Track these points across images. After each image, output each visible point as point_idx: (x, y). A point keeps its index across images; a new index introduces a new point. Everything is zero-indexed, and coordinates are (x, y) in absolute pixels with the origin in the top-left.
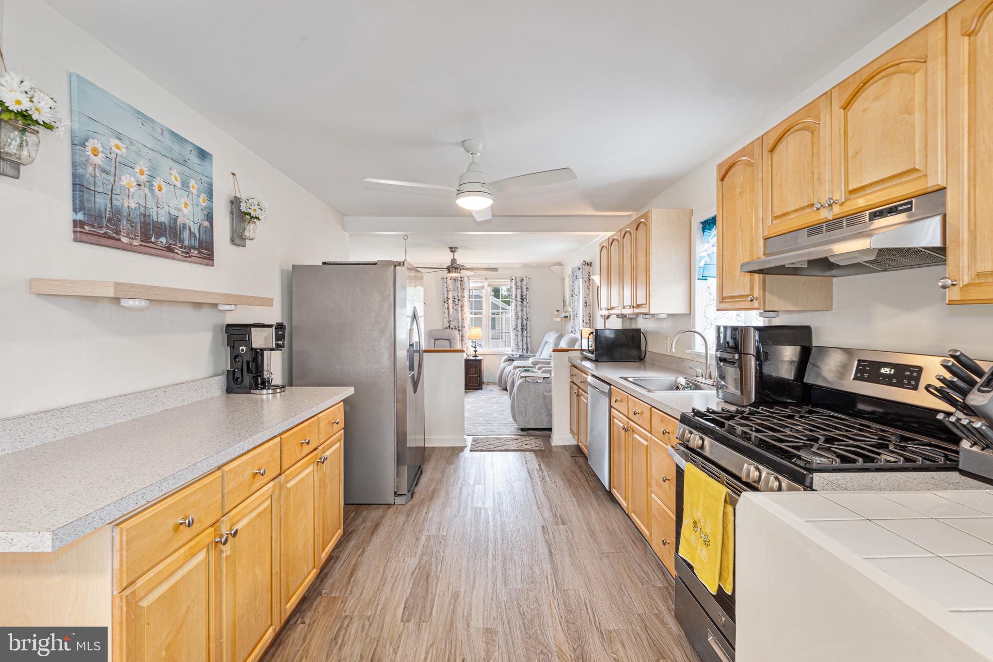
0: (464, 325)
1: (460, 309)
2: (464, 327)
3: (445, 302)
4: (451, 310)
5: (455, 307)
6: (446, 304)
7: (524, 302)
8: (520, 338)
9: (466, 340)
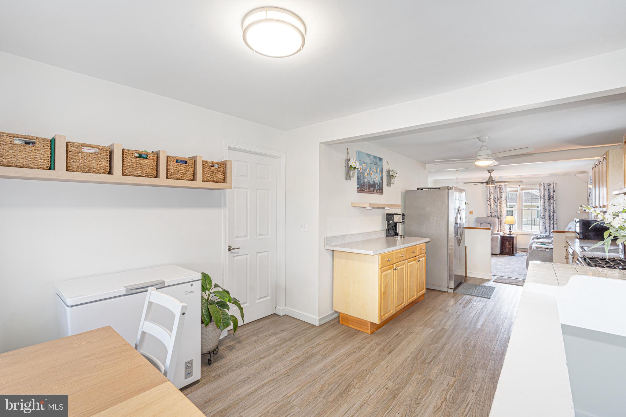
0: (502, 215)
1: (499, 205)
2: (502, 216)
3: (488, 201)
4: (492, 205)
5: (496, 204)
6: (489, 203)
7: (551, 200)
8: (547, 224)
9: (503, 224)
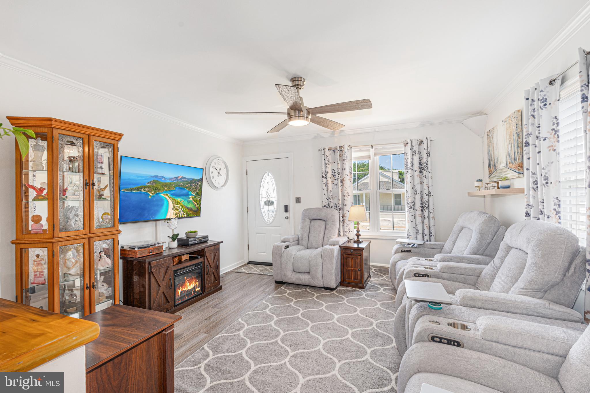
0: (345, 203)
1: (340, 184)
2: (345, 205)
3: (323, 177)
4: (330, 185)
5: (335, 182)
6: (324, 180)
7: (424, 172)
8: (419, 219)
9: (347, 222)
